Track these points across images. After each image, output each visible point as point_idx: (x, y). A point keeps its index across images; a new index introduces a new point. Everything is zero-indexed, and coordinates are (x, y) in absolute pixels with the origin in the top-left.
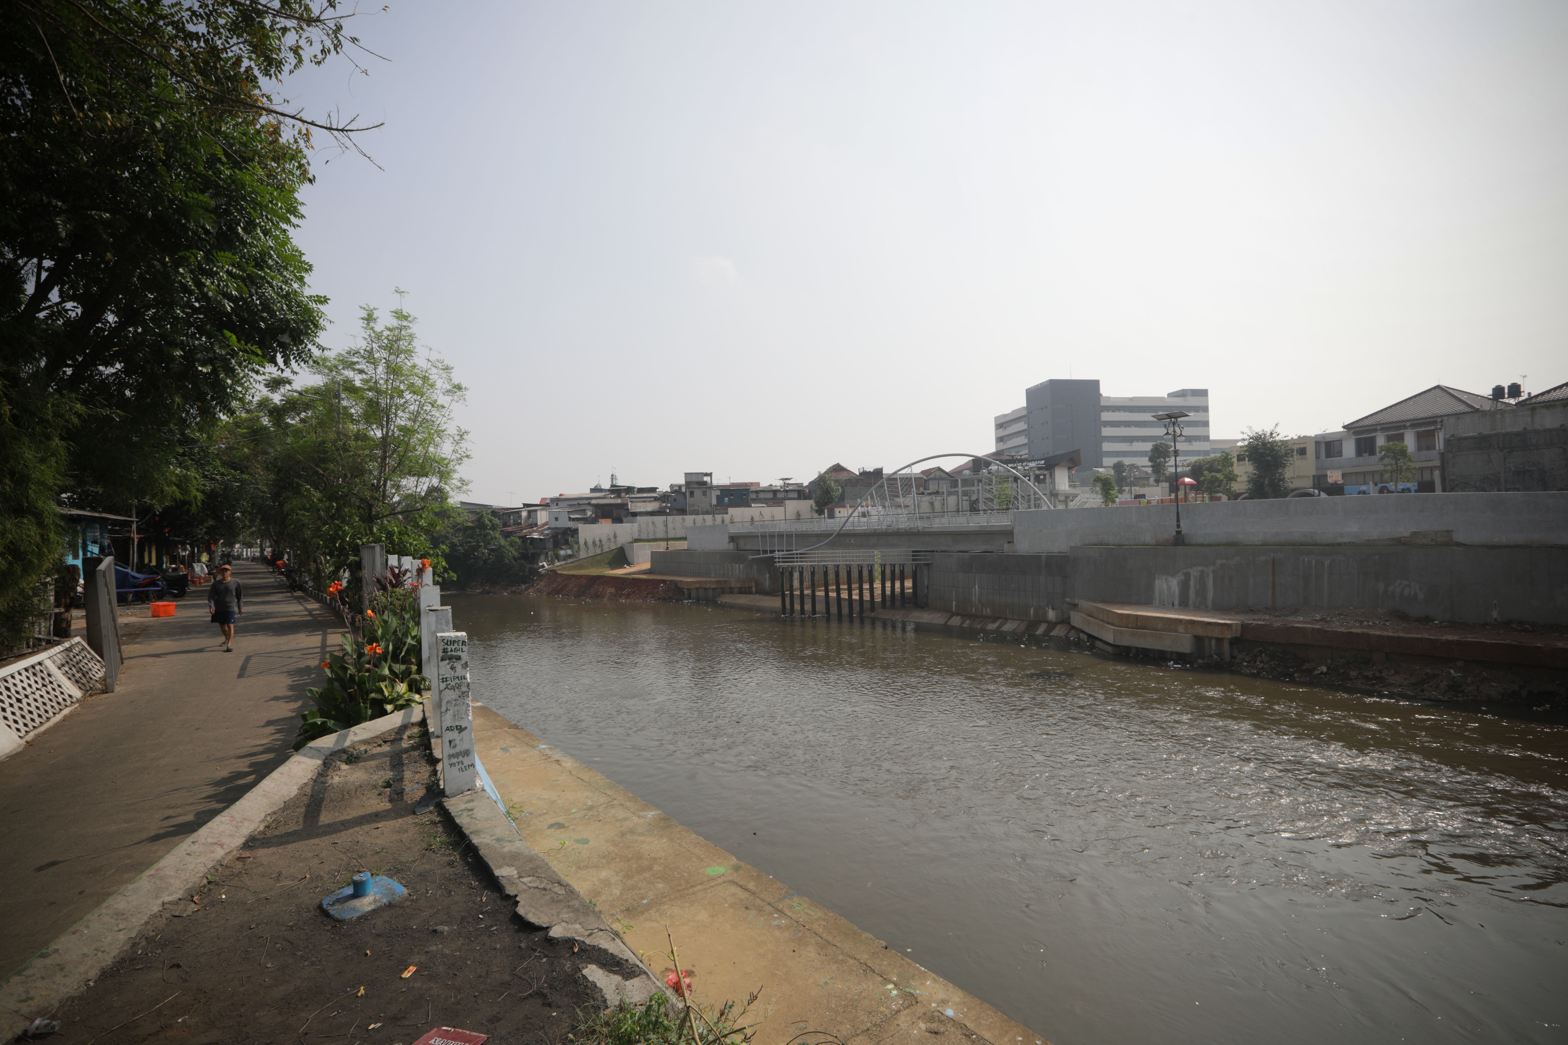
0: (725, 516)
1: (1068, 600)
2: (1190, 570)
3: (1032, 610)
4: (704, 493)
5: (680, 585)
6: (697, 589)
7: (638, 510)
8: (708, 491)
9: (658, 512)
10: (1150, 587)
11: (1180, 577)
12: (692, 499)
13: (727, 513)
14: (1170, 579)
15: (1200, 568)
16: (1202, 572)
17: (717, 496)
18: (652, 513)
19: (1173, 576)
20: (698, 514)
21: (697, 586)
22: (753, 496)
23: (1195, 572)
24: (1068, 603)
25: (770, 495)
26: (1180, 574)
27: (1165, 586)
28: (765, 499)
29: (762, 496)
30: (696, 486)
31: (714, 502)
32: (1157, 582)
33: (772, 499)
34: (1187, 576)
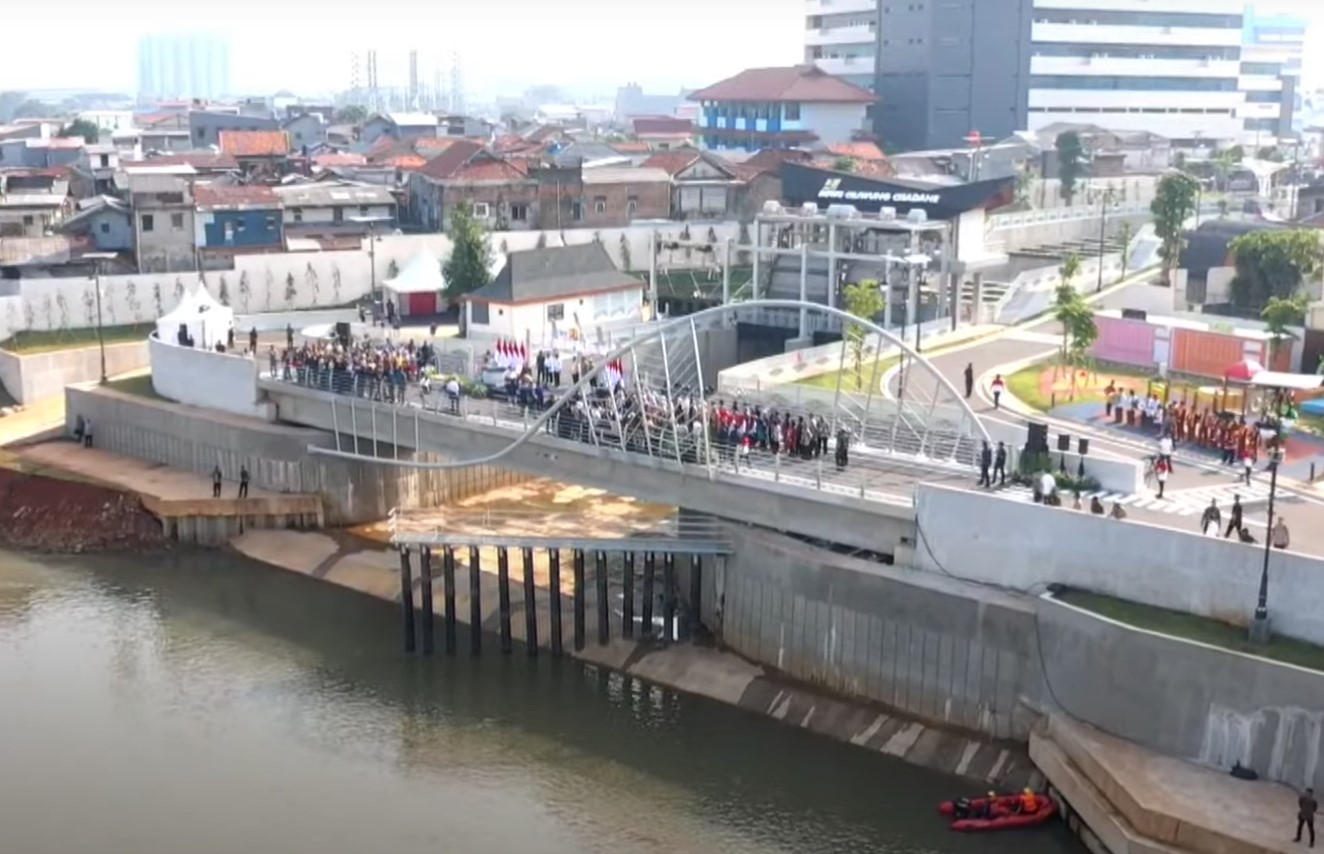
0: (229, 275)
1: (1025, 699)
2: (1279, 710)
3: (948, 705)
4: (177, 221)
5: (149, 506)
6: (191, 517)
7: (20, 260)
8: (187, 215)
9: (68, 265)
10: (1197, 724)
11: (1261, 719)
12: (147, 235)
13: (232, 267)
14: (1238, 716)
15: (1299, 710)
16: (1302, 719)
17: (208, 227)
18: (55, 269)
19: (1246, 712)
20: (163, 270)
21: (192, 511)
22: (289, 218)
23: (1288, 715)
24: (1023, 705)
25: (328, 216)
26: (1259, 713)
27: (1226, 728)
28: (316, 224)
29: (308, 217)
30: (157, 203)
31: (201, 239)
32: (1212, 719)
33: (332, 224)
34: (1273, 719)
